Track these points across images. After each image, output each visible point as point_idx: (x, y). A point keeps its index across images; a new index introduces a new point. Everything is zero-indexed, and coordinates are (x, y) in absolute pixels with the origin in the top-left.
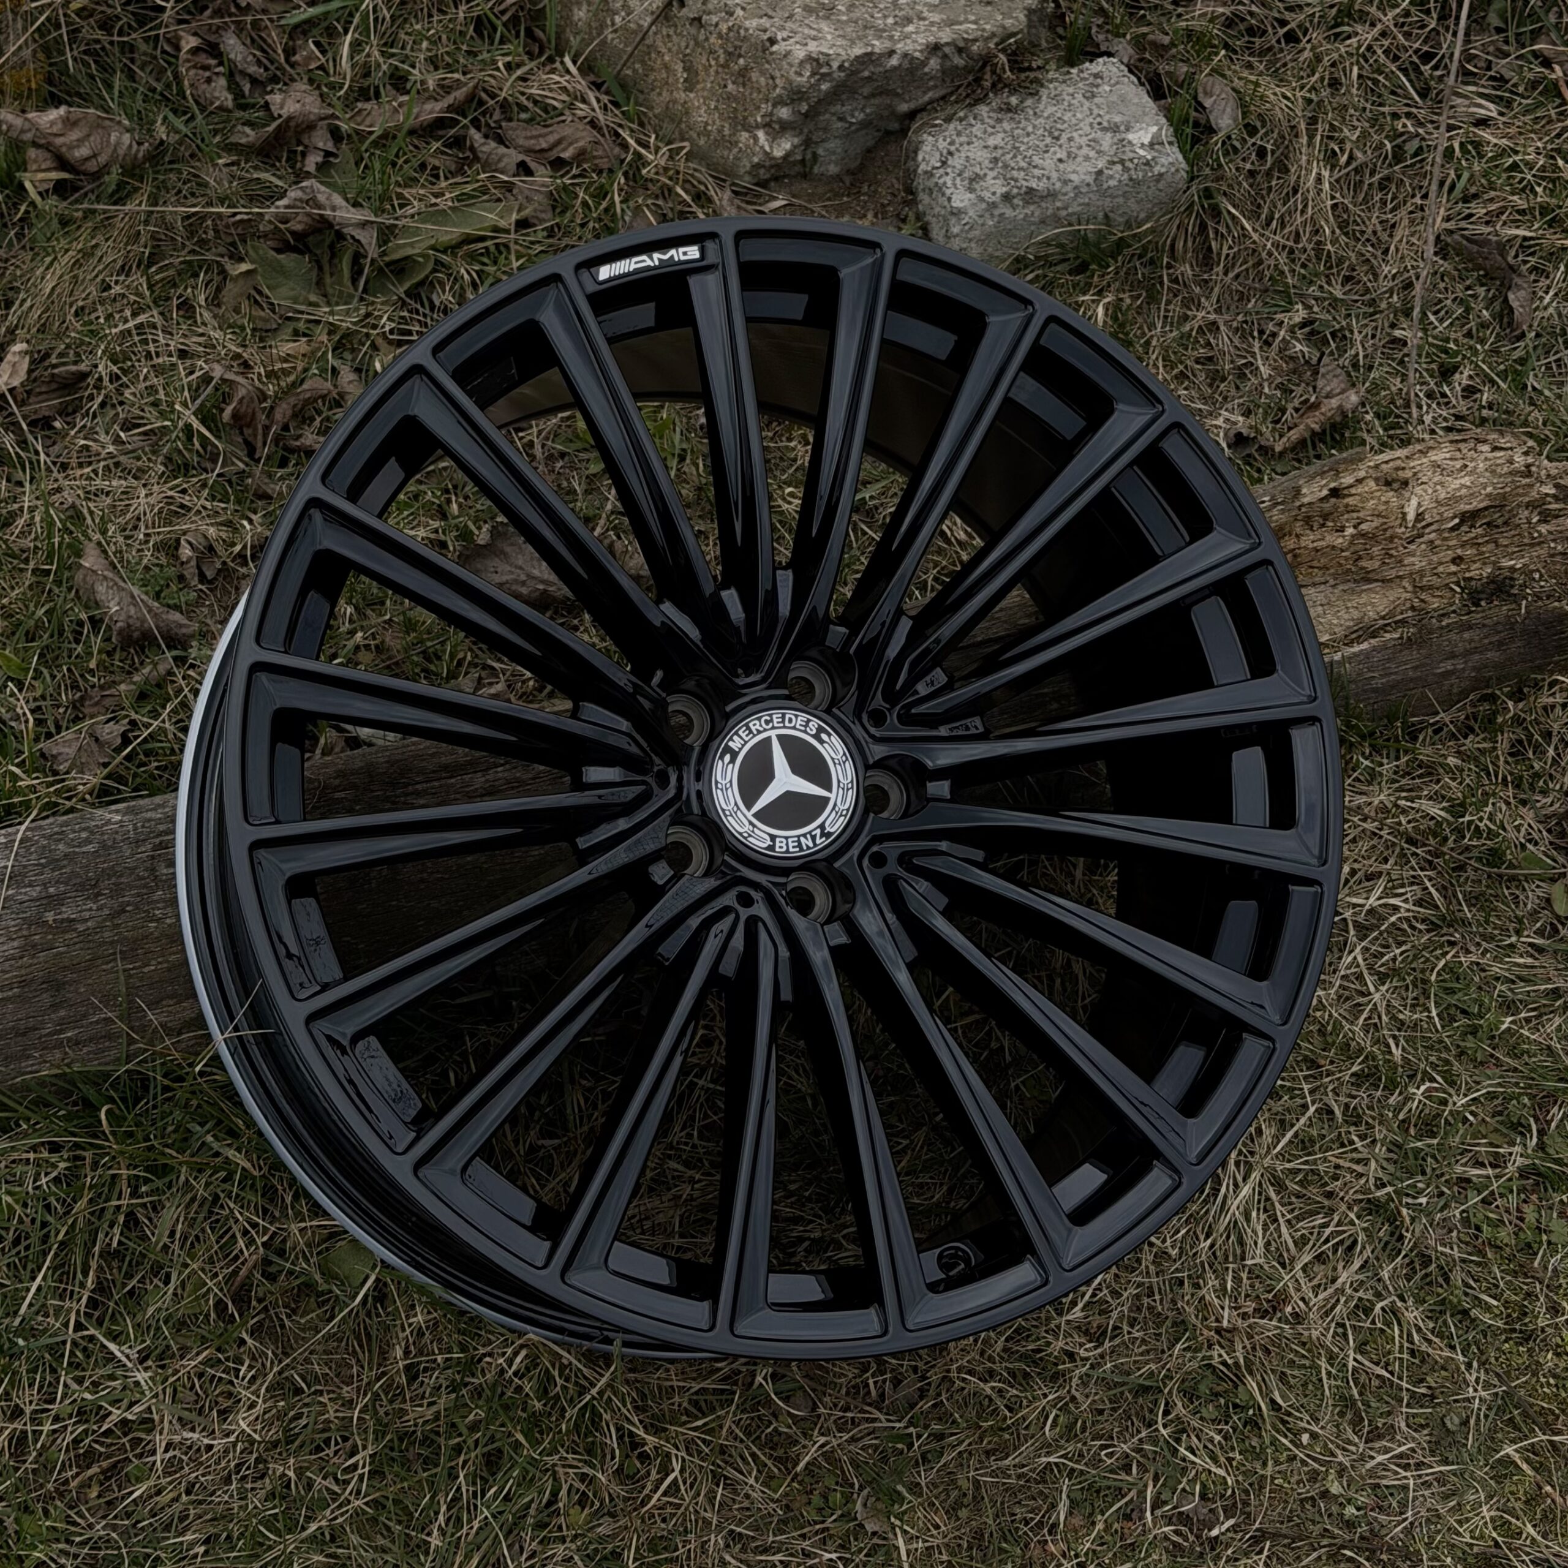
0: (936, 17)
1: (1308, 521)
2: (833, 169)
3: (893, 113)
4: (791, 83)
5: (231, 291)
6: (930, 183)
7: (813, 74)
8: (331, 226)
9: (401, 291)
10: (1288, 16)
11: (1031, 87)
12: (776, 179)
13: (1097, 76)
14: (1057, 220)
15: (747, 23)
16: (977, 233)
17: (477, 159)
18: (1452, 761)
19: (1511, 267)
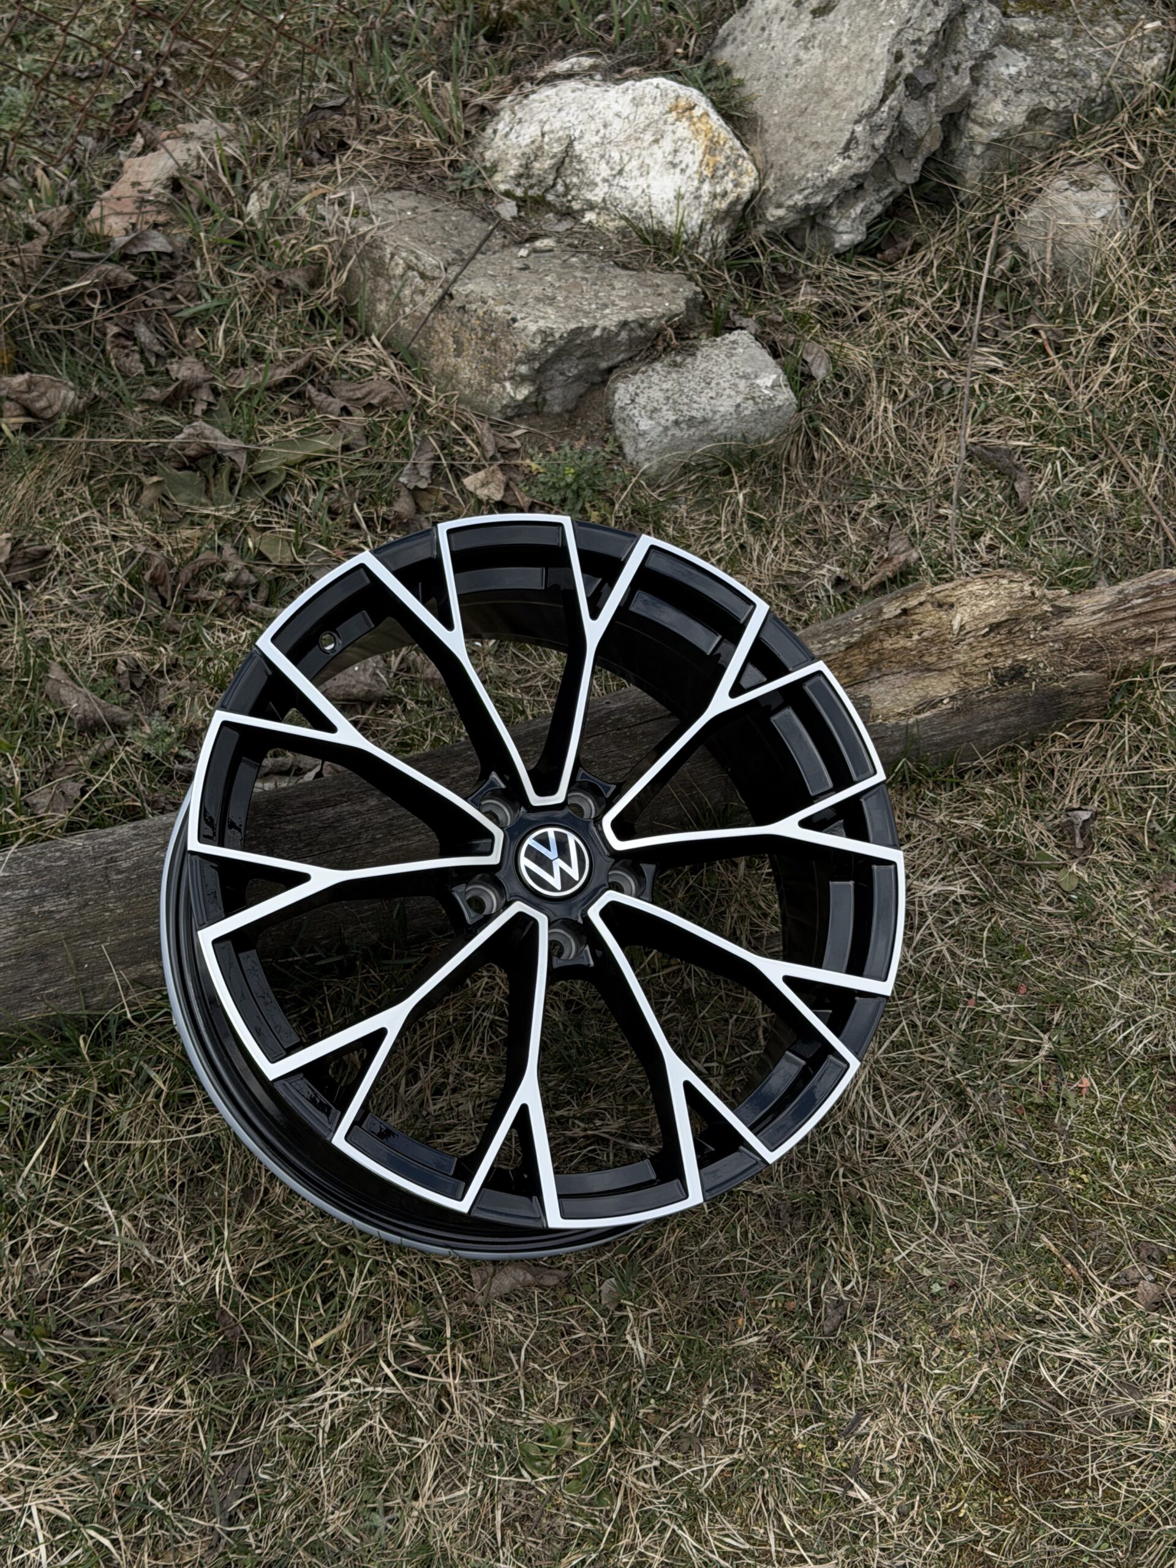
0: (624, 304)
1: (887, 630)
2: (557, 409)
3: (597, 369)
4: (527, 347)
5: (148, 495)
6: (624, 415)
7: (543, 341)
8: (214, 452)
9: (263, 494)
10: (861, 303)
11: (691, 350)
12: (519, 416)
13: (734, 342)
14: (712, 439)
15: (497, 309)
16: (656, 448)
17: (313, 406)
18: (988, 791)
19: (1016, 466)
